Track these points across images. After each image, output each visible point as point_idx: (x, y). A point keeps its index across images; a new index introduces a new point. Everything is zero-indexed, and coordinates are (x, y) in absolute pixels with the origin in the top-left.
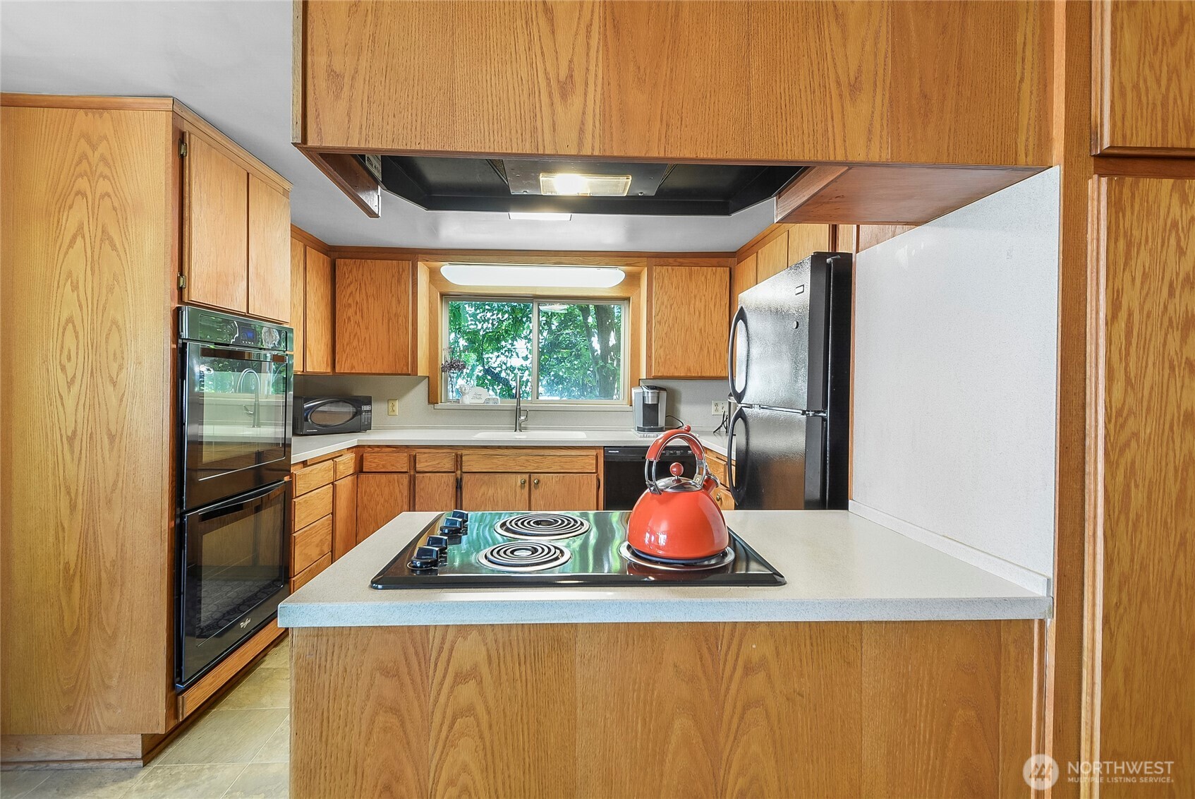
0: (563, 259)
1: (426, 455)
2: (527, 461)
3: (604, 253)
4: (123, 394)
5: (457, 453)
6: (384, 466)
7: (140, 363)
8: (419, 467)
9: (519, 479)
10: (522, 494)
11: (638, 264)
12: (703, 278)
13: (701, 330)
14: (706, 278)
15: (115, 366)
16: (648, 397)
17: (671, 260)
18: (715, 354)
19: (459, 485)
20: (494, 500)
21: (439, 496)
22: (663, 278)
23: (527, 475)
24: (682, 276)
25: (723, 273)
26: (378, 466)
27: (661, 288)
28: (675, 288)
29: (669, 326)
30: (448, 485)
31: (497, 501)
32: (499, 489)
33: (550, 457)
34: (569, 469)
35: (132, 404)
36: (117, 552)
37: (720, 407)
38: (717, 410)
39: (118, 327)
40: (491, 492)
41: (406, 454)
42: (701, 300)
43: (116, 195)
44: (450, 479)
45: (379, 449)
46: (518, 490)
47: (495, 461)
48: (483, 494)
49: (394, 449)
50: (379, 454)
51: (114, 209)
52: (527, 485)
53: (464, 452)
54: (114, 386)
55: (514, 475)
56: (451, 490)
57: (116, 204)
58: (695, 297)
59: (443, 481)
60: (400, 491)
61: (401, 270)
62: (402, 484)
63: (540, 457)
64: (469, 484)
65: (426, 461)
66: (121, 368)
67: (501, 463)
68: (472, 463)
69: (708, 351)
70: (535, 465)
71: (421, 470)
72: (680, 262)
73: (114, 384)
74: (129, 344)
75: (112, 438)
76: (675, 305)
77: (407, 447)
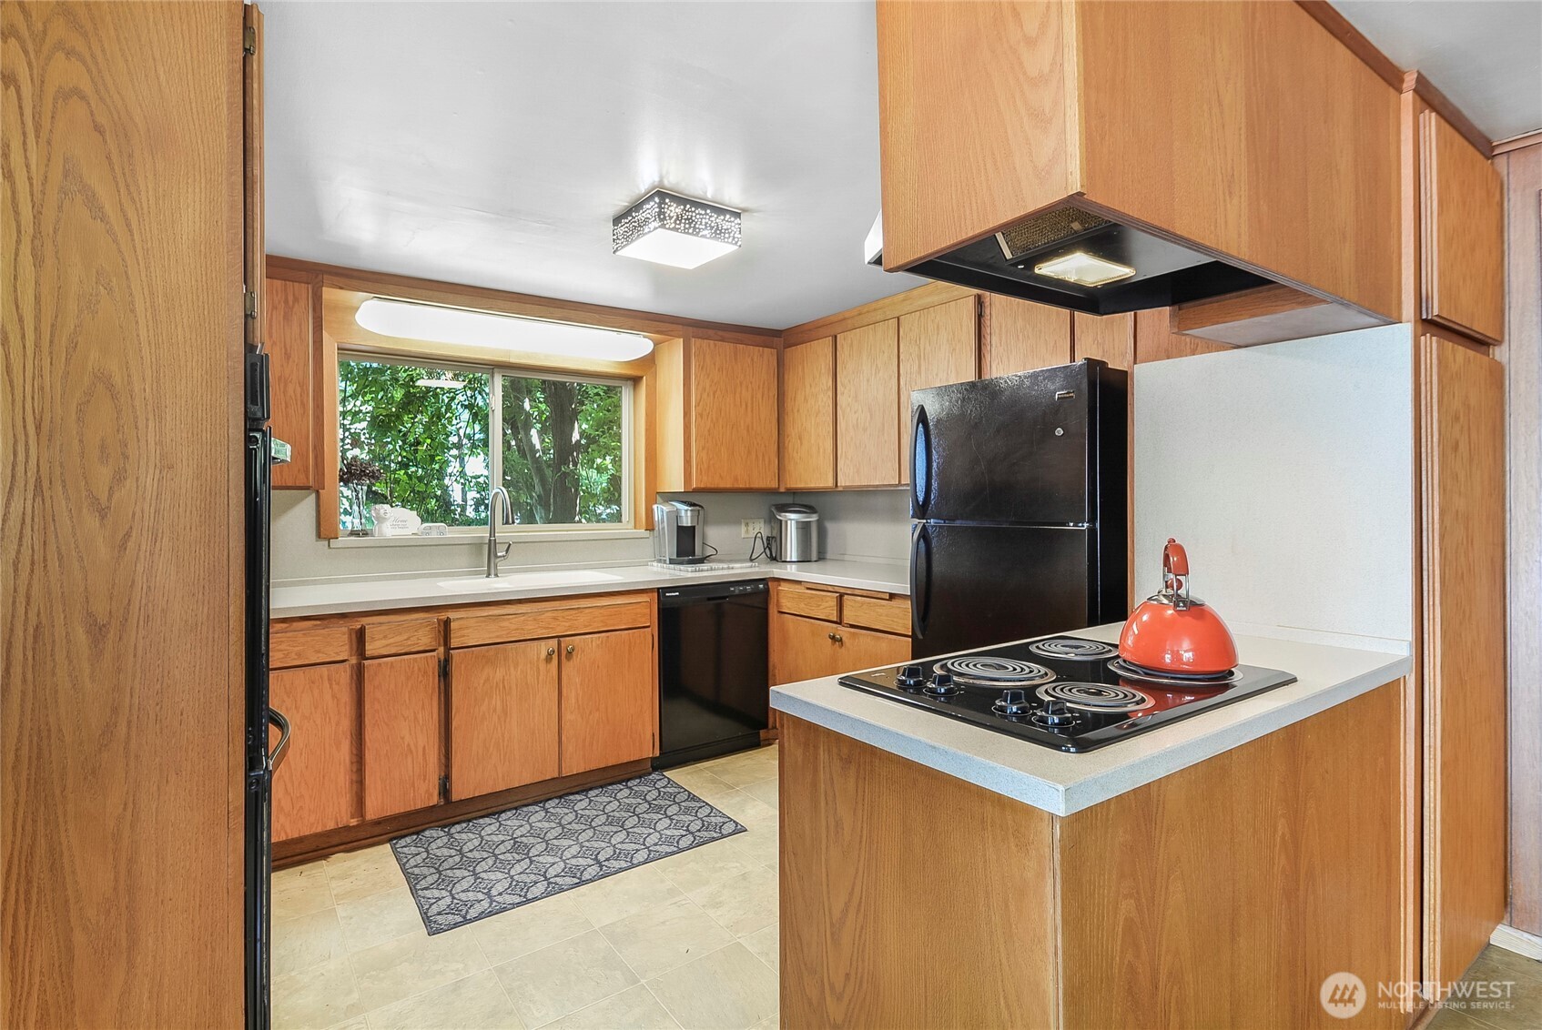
0: (572, 314)
1: (384, 627)
2: (555, 619)
3: (626, 312)
4: (128, 535)
5: (441, 617)
6: (299, 655)
7: (171, 467)
8: (370, 648)
9: (544, 648)
10: (548, 671)
11: (672, 333)
12: (749, 361)
13: (748, 427)
14: (752, 360)
15: (103, 474)
16: (687, 516)
17: (711, 332)
18: (764, 460)
19: (445, 671)
20: (504, 687)
21: (410, 692)
22: (704, 356)
23: (556, 640)
24: (726, 356)
25: (769, 355)
26: (286, 656)
27: (702, 368)
28: (719, 370)
29: (712, 420)
30: (425, 672)
31: (510, 688)
32: (512, 669)
33: (587, 611)
34: (614, 625)
35: (152, 554)
36: (116, 880)
37: (750, 528)
38: (747, 531)
39: (110, 387)
40: (500, 673)
41: (345, 629)
42: (747, 387)
43: (101, 99)
44: (431, 662)
45: (284, 625)
46: (542, 666)
47: (505, 624)
48: (487, 680)
49: (318, 622)
50: (288, 634)
51: (98, 129)
52: (555, 657)
53: (452, 615)
54: (103, 518)
55: (536, 643)
56: (433, 680)
57: (102, 120)
58: (741, 383)
59: (416, 668)
60: (334, 696)
61: (291, 298)
62: (338, 684)
63: (574, 612)
64: (463, 666)
65: (385, 637)
66: (119, 477)
67: (513, 627)
68: (468, 631)
69: (757, 456)
70: (567, 624)
71: (376, 653)
72: (721, 336)
73: (103, 513)
74: (141, 424)
75: (97, 632)
76: (718, 392)
77: (343, 616)
